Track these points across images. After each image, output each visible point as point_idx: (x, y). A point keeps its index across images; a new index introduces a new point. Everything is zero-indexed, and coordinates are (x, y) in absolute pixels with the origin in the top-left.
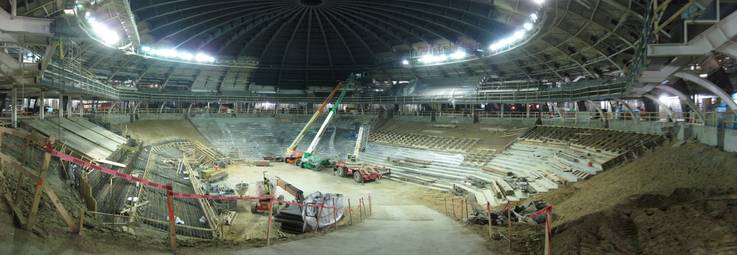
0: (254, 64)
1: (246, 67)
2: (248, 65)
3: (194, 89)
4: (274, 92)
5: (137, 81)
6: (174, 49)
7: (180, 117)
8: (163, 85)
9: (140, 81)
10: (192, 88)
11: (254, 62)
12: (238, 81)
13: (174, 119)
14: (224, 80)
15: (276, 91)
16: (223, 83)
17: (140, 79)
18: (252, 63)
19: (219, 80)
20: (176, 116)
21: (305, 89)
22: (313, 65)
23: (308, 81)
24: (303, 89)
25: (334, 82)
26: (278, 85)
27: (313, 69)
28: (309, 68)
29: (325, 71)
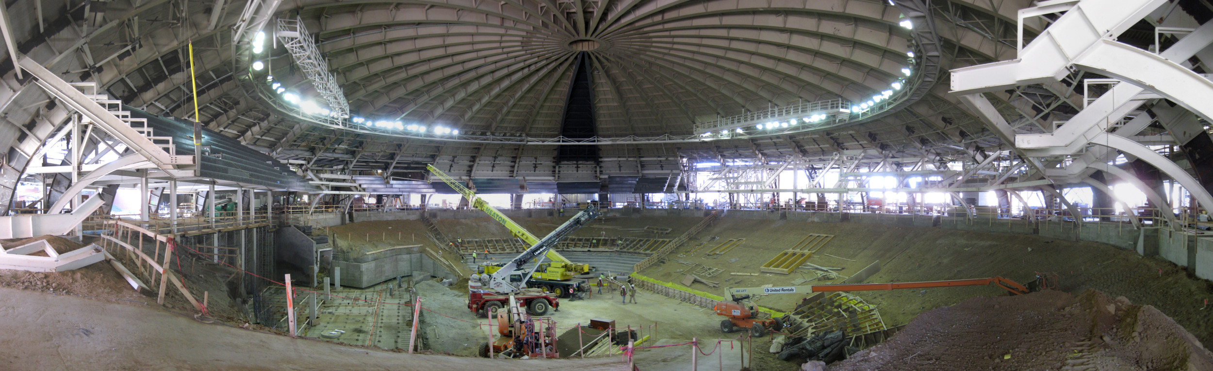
0: (519, 138)
1: (507, 142)
2: (509, 140)
4: (552, 178)
5: (350, 166)
7: (413, 216)
8: (388, 171)
9: (355, 166)
11: (518, 135)
12: (498, 162)
13: (405, 219)
14: (477, 160)
15: (554, 176)
16: (477, 164)
17: (354, 163)
18: (515, 136)
19: (470, 161)
20: (409, 214)
21: (596, 171)
22: (604, 136)
23: (600, 160)
24: (593, 172)
25: (638, 162)
26: (557, 167)
27: (605, 142)
28: (598, 141)
29: (623, 145)
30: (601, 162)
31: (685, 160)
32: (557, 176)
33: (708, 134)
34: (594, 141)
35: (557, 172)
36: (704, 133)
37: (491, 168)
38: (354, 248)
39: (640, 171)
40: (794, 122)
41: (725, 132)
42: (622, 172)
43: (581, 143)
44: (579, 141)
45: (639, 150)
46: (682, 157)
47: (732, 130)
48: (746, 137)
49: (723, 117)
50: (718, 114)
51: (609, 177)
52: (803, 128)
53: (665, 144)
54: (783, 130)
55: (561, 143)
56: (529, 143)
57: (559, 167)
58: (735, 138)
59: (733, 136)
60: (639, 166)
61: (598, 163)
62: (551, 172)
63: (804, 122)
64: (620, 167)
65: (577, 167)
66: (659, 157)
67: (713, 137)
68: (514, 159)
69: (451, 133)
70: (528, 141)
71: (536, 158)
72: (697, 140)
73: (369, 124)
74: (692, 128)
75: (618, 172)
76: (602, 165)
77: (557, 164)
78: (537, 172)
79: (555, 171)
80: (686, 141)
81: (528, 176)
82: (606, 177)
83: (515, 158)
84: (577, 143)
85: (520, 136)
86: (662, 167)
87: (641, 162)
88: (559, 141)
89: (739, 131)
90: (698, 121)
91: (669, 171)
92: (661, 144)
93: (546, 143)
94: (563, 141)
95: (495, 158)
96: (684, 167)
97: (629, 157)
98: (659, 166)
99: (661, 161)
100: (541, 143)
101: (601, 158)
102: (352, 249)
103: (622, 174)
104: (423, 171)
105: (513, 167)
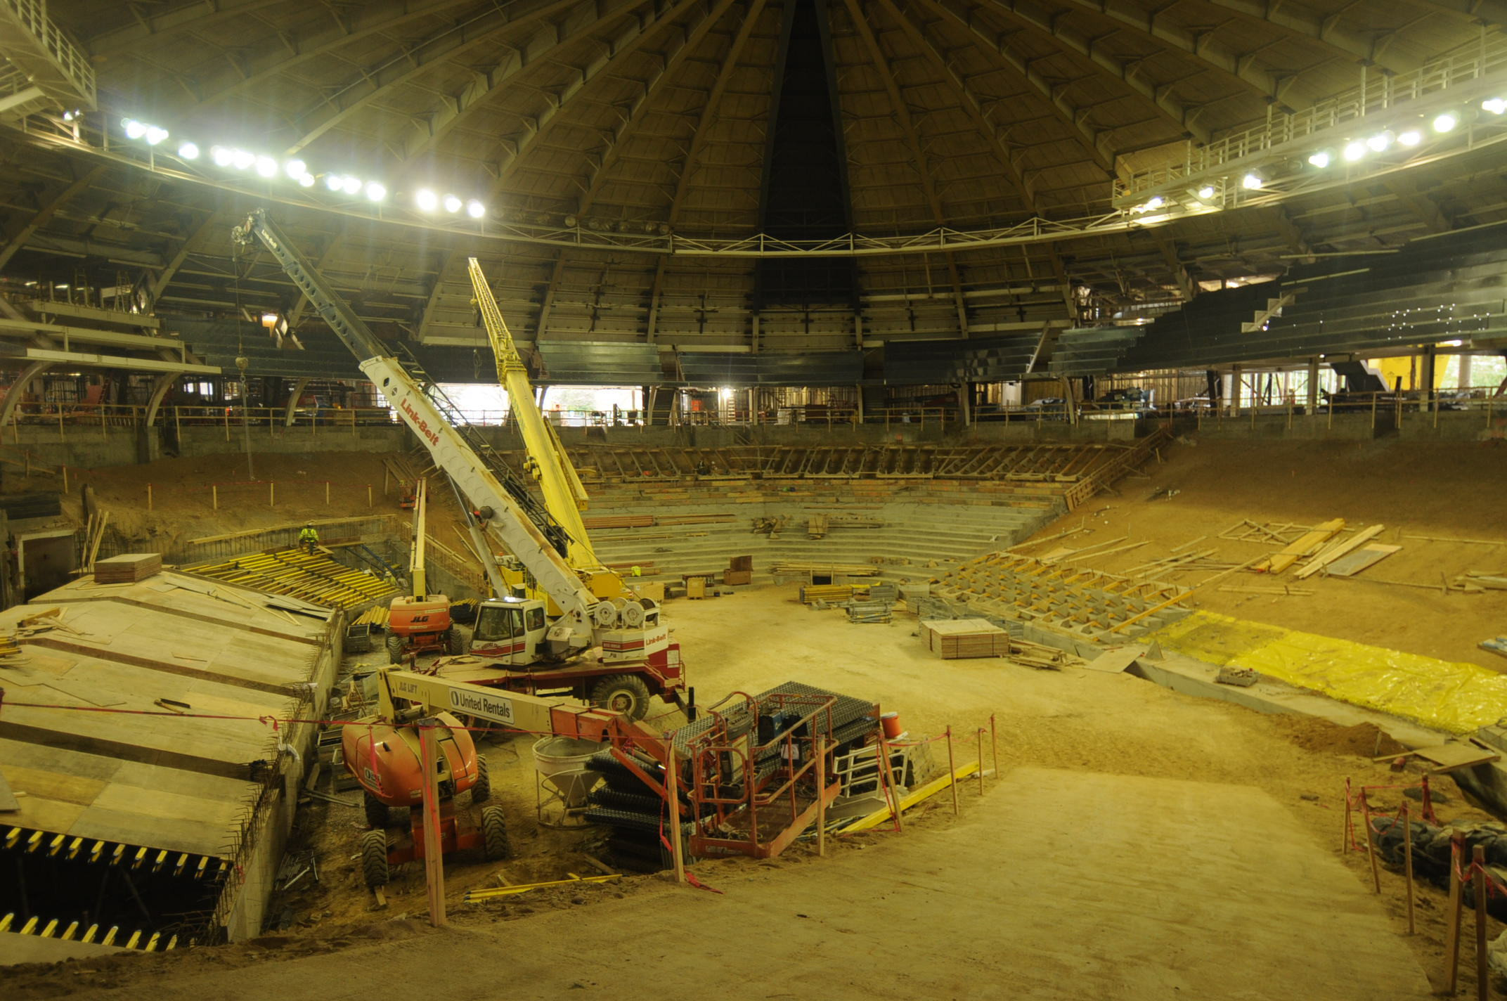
0: (653, 238)
1: (621, 247)
2: (628, 242)
3: (429, 334)
4: (743, 349)
5: (157, 288)
6: (294, 150)
7: (379, 442)
8: (290, 312)
9: (168, 291)
10: (423, 327)
11: (649, 228)
12: (604, 305)
13: (351, 448)
14: (550, 296)
15: (750, 344)
16: (547, 310)
17: (166, 279)
18: (644, 232)
19: (533, 300)
20: (362, 437)
21: (853, 331)
22: (872, 234)
23: (862, 299)
24: (846, 333)
25: (960, 302)
26: (756, 321)
27: (878, 248)
28: (856, 247)
29: (917, 256)
30: (867, 305)
31: (1084, 292)
32: (755, 342)
33: (1155, 203)
34: (847, 247)
35: (756, 332)
36: (1144, 201)
37: (588, 322)
38: (159, 529)
39: (964, 327)
40: (1445, 124)
41: (1207, 193)
42: (917, 331)
43: (812, 252)
44: (807, 248)
45: (961, 269)
46: (1076, 284)
47: (1229, 184)
48: (1271, 200)
49: (1201, 145)
50: (1188, 135)
51: (887, 344)
52: (1480, 136)
53: (1030, 245)
54: (1409, 155)
55: (761, 253)
56: (678, 252)
57: (762, 321)
58: (1236, 205)
59: (1229, 202)
60: (962, 312)
61: (858, 307)
62: (741, 334)
63: (1486, 116)
64: (912, 318)
65: (807, 321)
66: (1014, 285)
67: (1169, 210)
68: (646, 298)
69: (464, 212)
70: (676, 247)
71: (702, 297)
72: (1122, 226)
73: (189, 151)
74: (1109, 194)
75: (908, 331)
76: (868, 312)
77: (757, 313)
78: (706, 333)
79: (750, 331)
80: (1091, 229)
81: (684, 343)
82: (879, 344)
83: (648, 294)
84: (802, 253)
85: (656, 232)
86: (1022, 316)
87: (966, 302)
88: (757, 248)
89: (1252, 182)
90: (1125, 168)
91: (1039, 324)
92: (1017, 247)
93: (722, 252)
94: (766, 248)
95: (599, 293)
96: (1082, 309)
97: (936, 290)
98: (1015, 310)
99: (1018, 297)
100: (709, 252)
101: (867, 294)
102: (152, 532)
103: (916, 335)
104: (400, 321)
105: (645, 319)
